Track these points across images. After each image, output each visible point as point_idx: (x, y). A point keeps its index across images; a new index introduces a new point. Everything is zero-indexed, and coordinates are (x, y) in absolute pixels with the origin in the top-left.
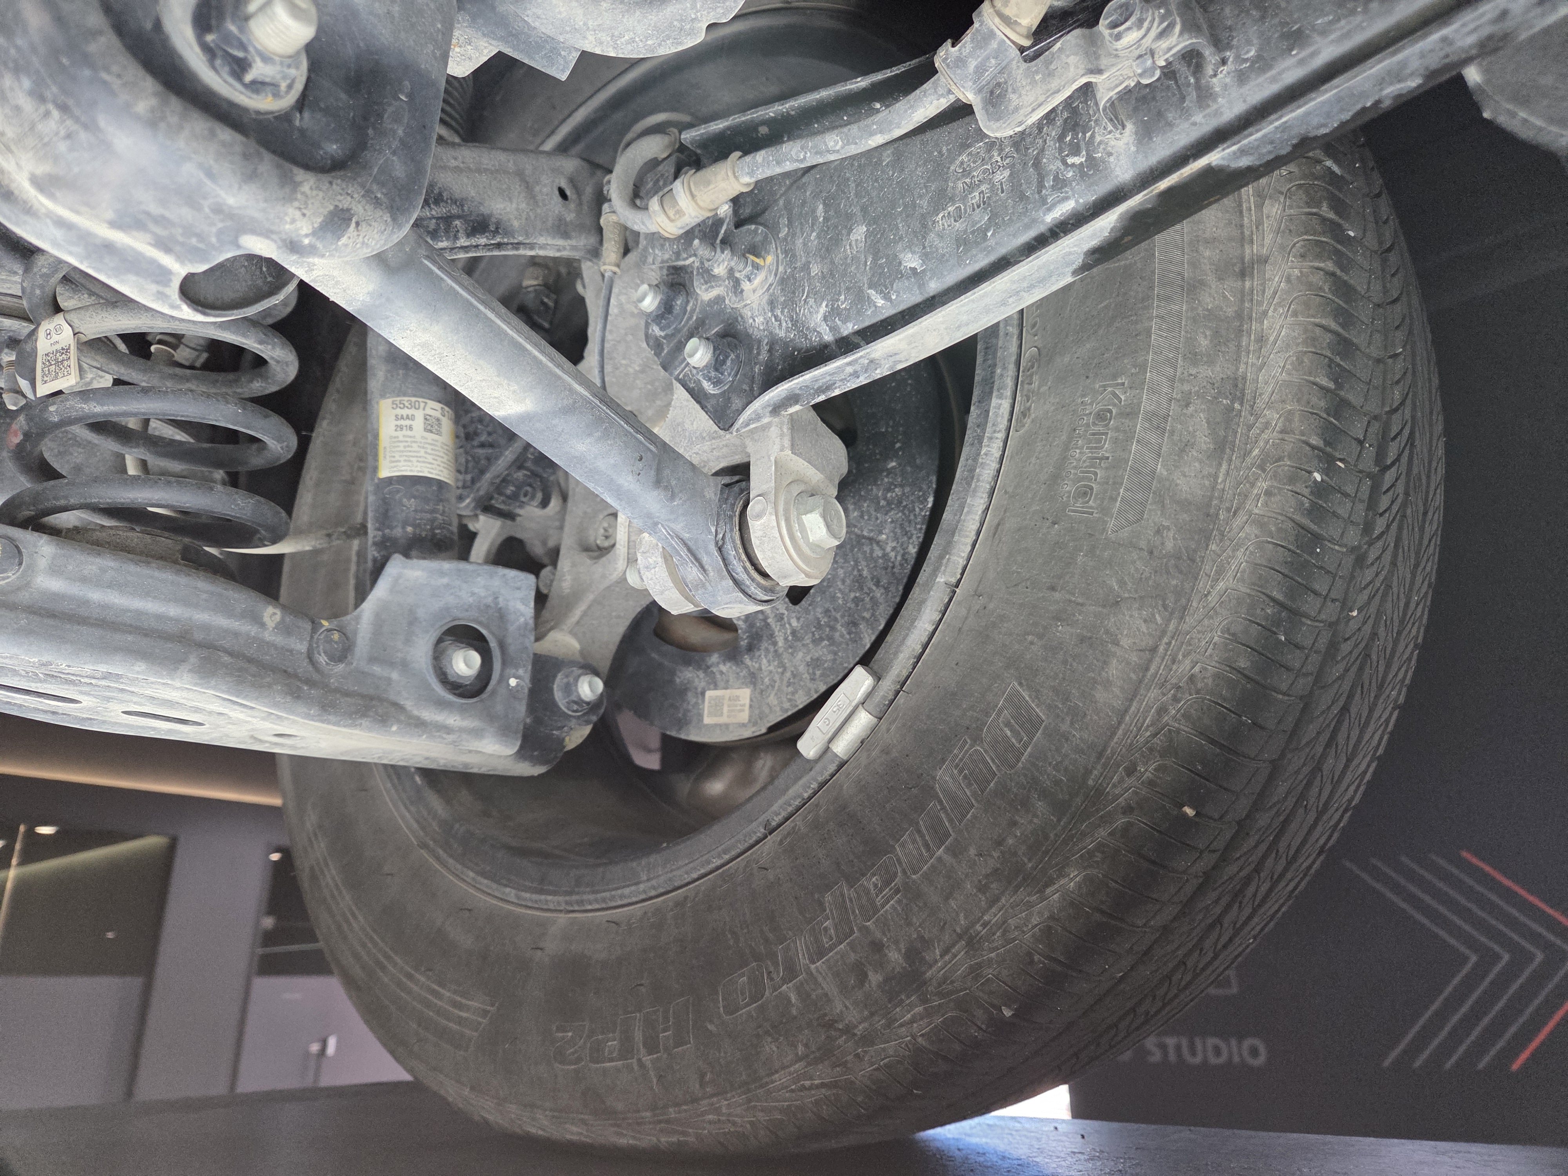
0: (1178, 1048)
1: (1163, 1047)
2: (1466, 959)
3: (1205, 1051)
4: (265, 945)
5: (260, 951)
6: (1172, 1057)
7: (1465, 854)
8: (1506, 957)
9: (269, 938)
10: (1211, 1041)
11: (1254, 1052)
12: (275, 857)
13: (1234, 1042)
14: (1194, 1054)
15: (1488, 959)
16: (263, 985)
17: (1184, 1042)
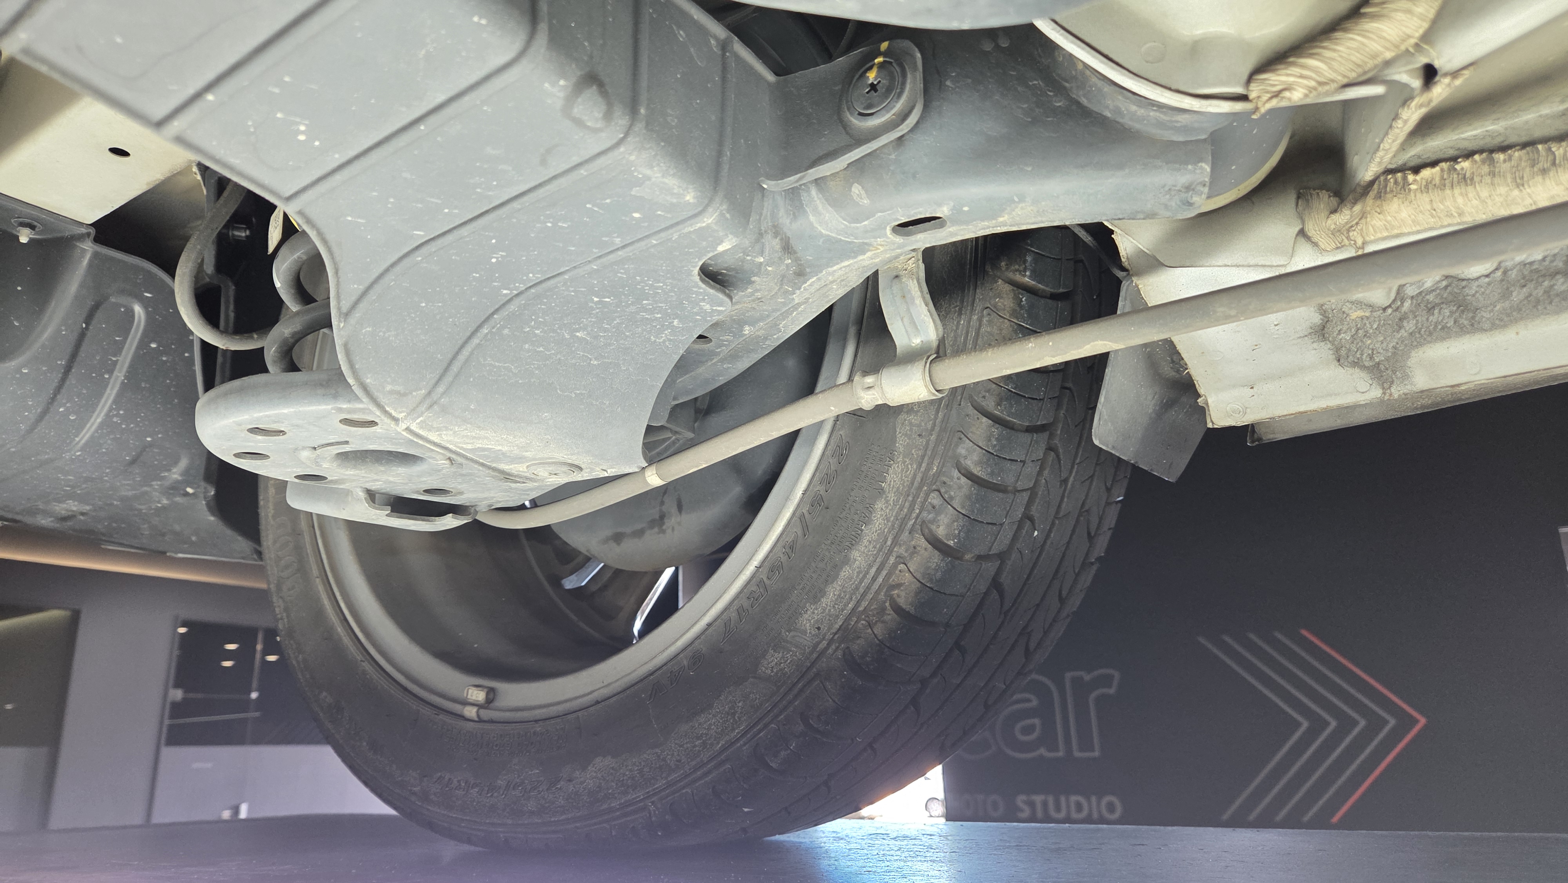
0: (1045, 804)
1: (1032, 805)
2: (1298, 725)
3: (1068, 806)
4: (172, 717)
5: (167, 722)
6: (1040, 814)
7: (1304, 632)
8: (1333, 724)
9: (177, 709)
10: (1074, 798)
11: (1111, 808)
12: (182, 630)
13: (1094, 799)
14: (1058, 809)
15: (1318, 725)
16: (170, 754)
17: (1051, 800)
